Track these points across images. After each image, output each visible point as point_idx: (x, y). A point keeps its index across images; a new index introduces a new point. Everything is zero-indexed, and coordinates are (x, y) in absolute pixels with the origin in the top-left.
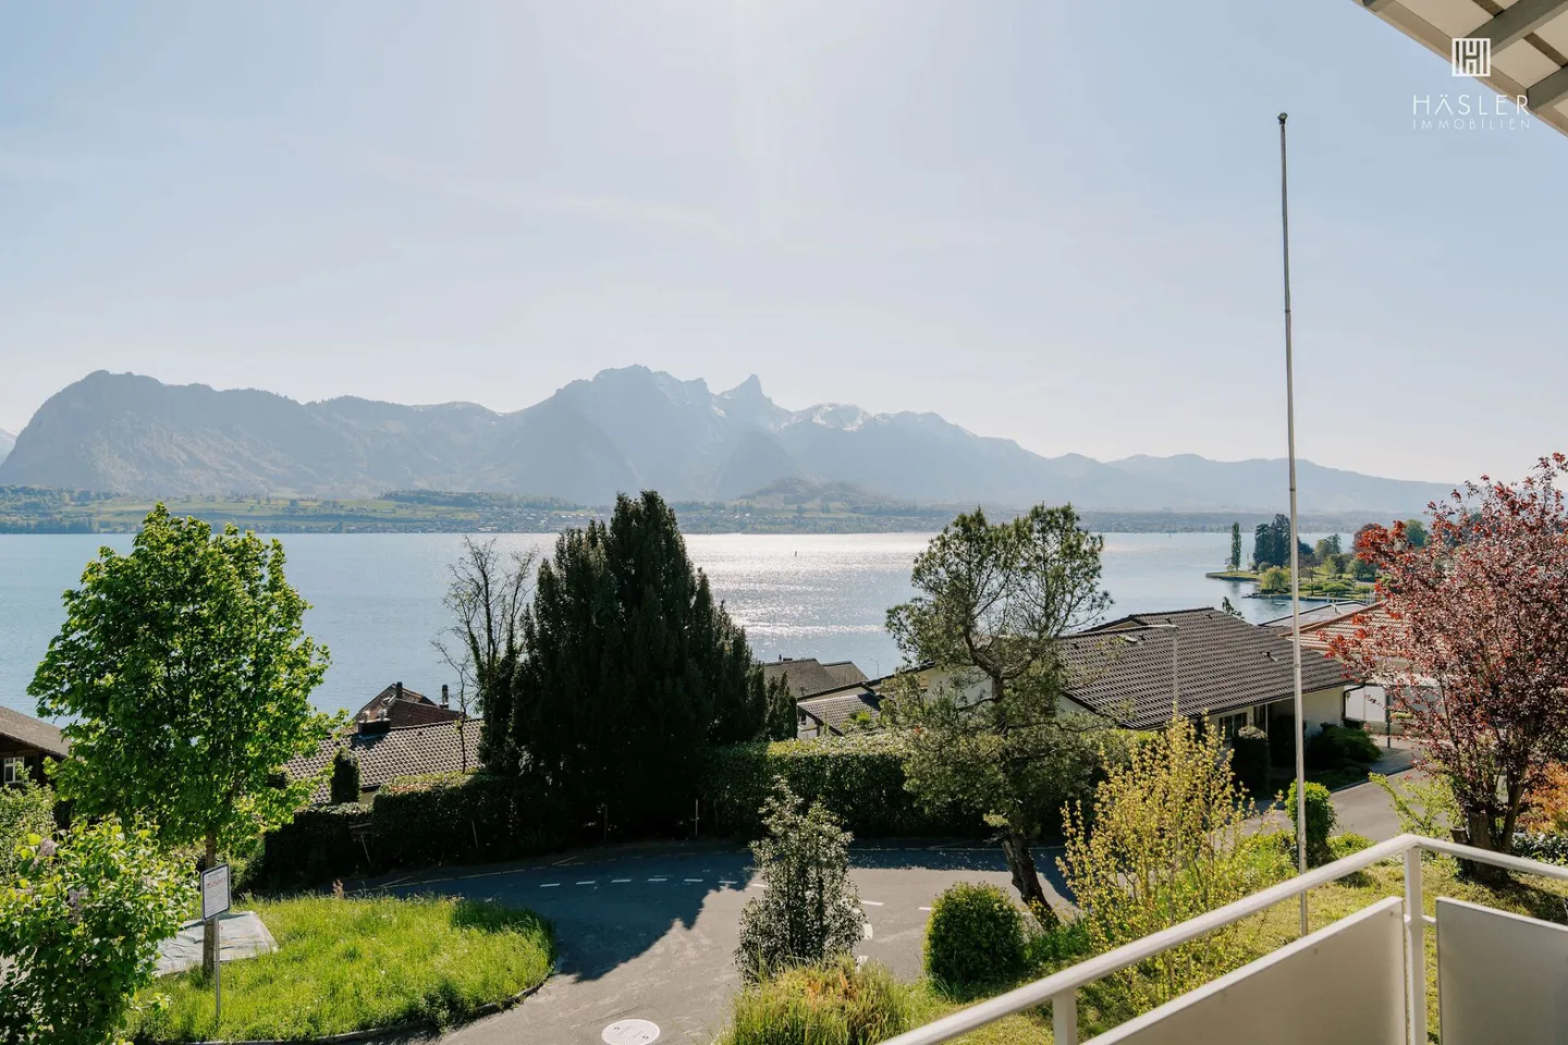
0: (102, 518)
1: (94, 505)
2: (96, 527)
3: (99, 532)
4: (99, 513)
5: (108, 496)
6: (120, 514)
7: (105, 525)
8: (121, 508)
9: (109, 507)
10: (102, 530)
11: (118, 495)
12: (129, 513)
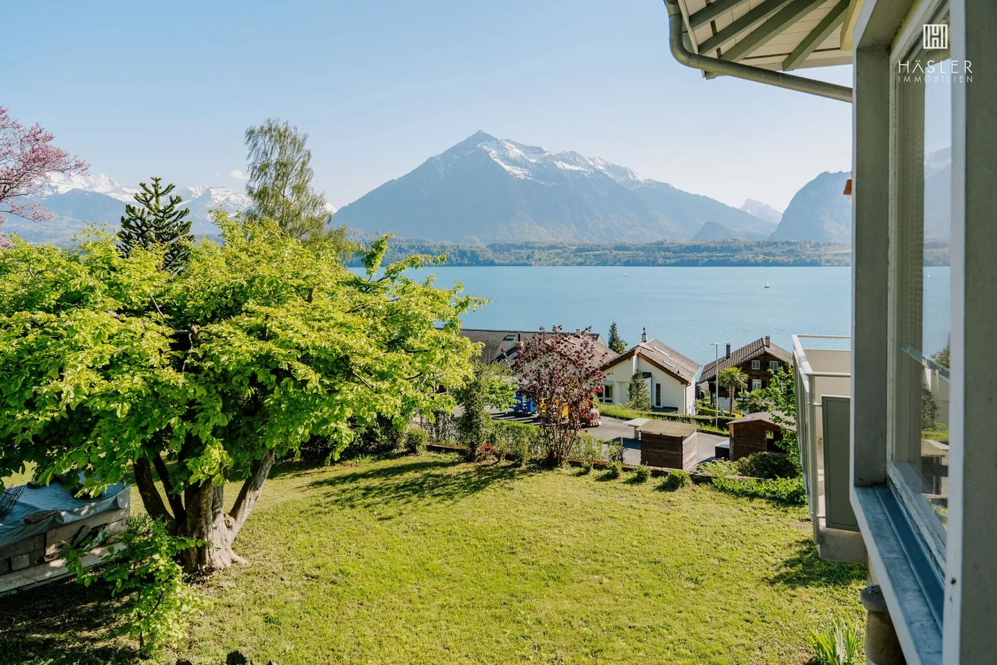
0: (826, 257)
1: (822, 250)
2: (823, 263)
3: (825, 266)
4: (825, 255)
5: (829, 245)
6: (836, 255)
7: (828, 261)
8: (837, 252)
9: (831, 251)
10: (827, 264)
11: (835, 244)
12: (841, 254)
